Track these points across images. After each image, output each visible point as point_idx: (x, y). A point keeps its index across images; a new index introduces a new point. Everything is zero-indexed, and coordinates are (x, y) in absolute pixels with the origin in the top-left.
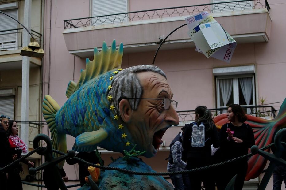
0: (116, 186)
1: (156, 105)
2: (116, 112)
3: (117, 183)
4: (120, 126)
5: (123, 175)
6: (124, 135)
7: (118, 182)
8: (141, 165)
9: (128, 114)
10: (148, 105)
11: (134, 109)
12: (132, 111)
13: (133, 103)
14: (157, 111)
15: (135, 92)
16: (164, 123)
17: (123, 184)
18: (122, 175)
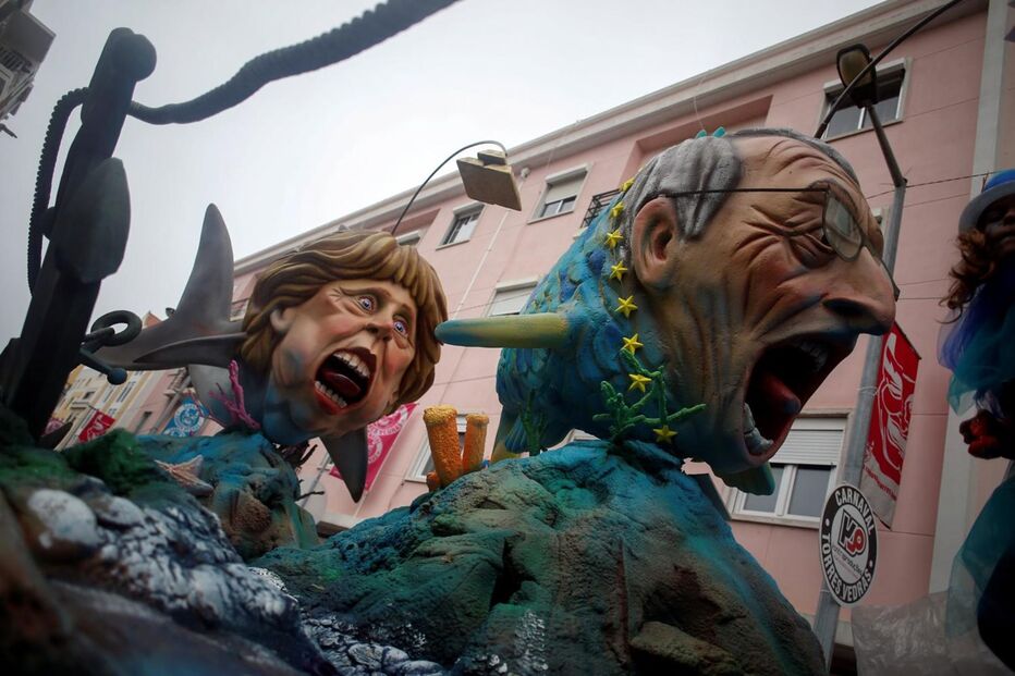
0: (503, 508)
1: (792, 225)
2: (622, 254)
3: (514, 498)
4: (626, 304)
5: (570, 489)
6: (632, 342)
7: (522, 499)
8: (677, 483)
9: (661, 255)
10: (754, 220)
11: (692, 231)
12: (682, 241)
13: (690, 212)
14: (791, 253)
15: (706, 171)
16: (820, 311)
17: (542, 514)
18: (565, 487)
